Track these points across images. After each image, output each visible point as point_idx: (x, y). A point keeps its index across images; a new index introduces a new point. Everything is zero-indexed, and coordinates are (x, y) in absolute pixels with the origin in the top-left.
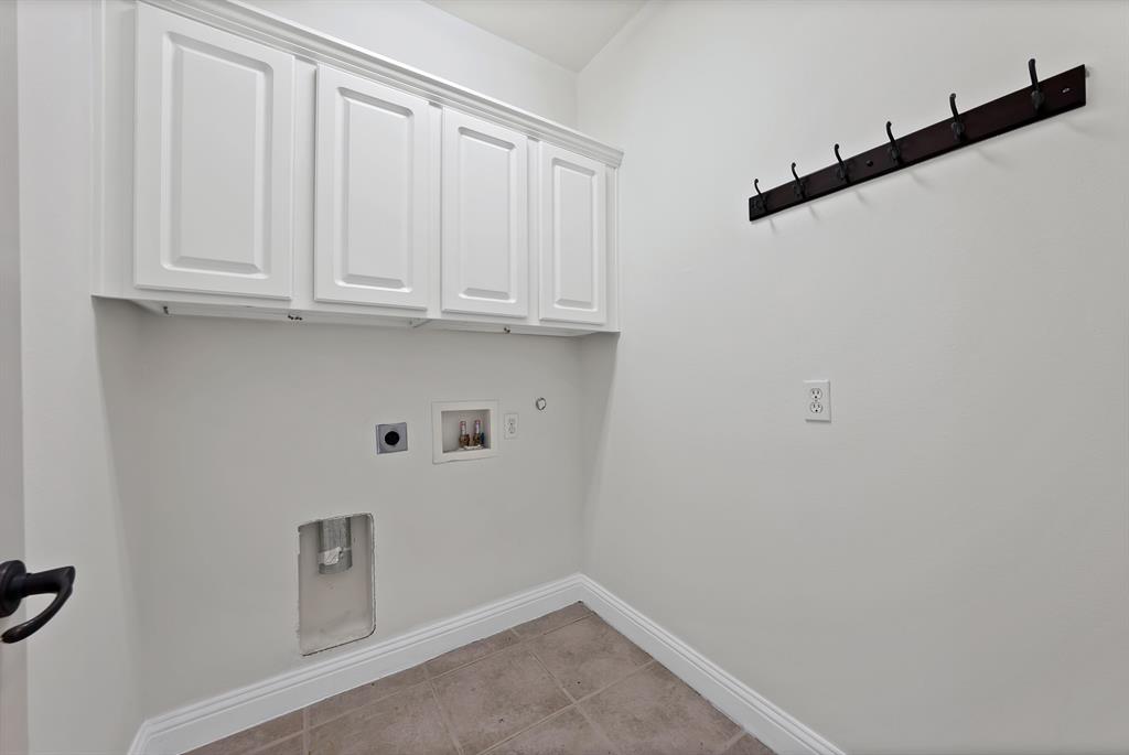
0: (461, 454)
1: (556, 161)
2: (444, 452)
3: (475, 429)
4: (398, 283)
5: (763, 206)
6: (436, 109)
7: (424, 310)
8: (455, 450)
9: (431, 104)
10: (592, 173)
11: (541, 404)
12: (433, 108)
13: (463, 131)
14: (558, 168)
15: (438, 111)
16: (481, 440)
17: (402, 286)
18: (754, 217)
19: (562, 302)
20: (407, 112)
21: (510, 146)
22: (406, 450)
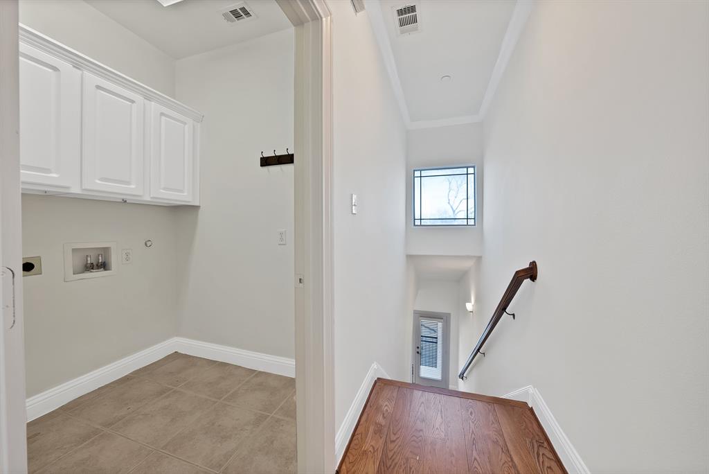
0: (88, 275)
1: (162, 114)
2: (74, 274)
3: (99, 259)
4: (48, 171)
5: (266, 162)
6: (78, 71)
7: (68, 188)
8: (83, 272)
9: (74, 66)
10: (185, 124)
11: (149, 244)
12: (75, 69)
13: (98, 87)
14: (163, 118)
15: (79, 72)
16: (104, 266)
17: (51, 173)
18: (262, 165)
19: (164, 189)
20: (55, 69)
21: (133, 102)
22: (41, 274)
